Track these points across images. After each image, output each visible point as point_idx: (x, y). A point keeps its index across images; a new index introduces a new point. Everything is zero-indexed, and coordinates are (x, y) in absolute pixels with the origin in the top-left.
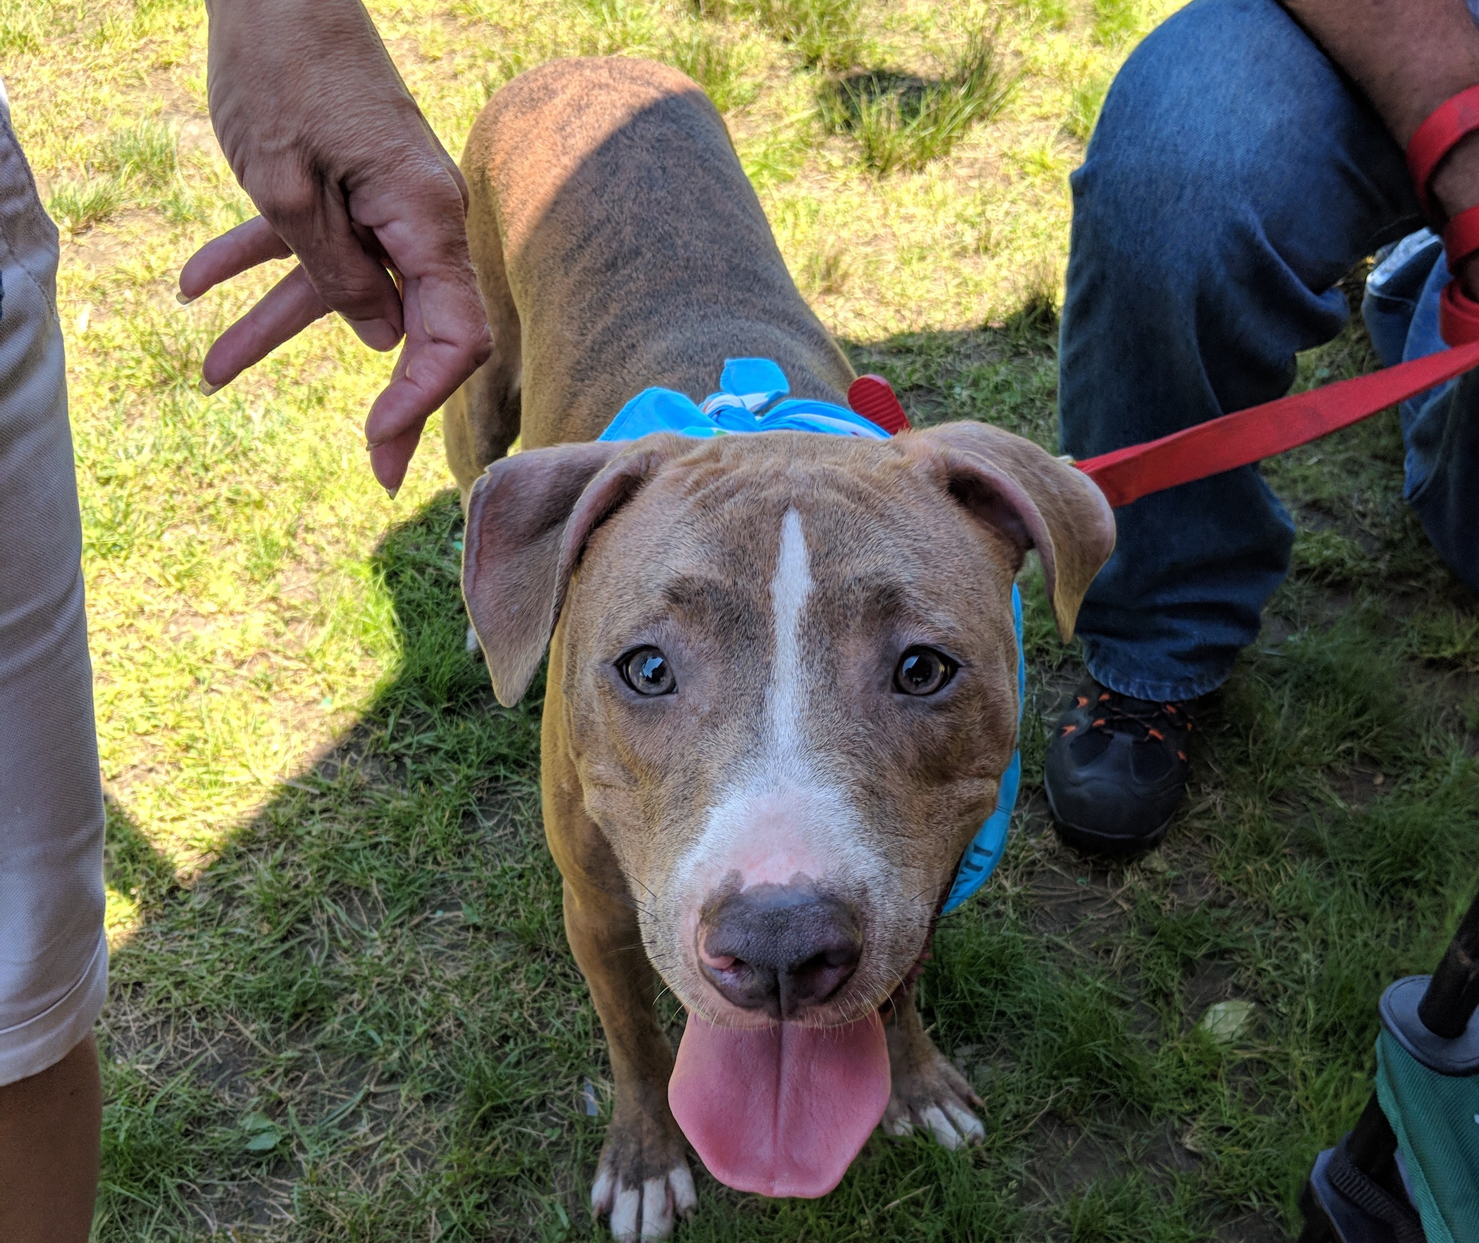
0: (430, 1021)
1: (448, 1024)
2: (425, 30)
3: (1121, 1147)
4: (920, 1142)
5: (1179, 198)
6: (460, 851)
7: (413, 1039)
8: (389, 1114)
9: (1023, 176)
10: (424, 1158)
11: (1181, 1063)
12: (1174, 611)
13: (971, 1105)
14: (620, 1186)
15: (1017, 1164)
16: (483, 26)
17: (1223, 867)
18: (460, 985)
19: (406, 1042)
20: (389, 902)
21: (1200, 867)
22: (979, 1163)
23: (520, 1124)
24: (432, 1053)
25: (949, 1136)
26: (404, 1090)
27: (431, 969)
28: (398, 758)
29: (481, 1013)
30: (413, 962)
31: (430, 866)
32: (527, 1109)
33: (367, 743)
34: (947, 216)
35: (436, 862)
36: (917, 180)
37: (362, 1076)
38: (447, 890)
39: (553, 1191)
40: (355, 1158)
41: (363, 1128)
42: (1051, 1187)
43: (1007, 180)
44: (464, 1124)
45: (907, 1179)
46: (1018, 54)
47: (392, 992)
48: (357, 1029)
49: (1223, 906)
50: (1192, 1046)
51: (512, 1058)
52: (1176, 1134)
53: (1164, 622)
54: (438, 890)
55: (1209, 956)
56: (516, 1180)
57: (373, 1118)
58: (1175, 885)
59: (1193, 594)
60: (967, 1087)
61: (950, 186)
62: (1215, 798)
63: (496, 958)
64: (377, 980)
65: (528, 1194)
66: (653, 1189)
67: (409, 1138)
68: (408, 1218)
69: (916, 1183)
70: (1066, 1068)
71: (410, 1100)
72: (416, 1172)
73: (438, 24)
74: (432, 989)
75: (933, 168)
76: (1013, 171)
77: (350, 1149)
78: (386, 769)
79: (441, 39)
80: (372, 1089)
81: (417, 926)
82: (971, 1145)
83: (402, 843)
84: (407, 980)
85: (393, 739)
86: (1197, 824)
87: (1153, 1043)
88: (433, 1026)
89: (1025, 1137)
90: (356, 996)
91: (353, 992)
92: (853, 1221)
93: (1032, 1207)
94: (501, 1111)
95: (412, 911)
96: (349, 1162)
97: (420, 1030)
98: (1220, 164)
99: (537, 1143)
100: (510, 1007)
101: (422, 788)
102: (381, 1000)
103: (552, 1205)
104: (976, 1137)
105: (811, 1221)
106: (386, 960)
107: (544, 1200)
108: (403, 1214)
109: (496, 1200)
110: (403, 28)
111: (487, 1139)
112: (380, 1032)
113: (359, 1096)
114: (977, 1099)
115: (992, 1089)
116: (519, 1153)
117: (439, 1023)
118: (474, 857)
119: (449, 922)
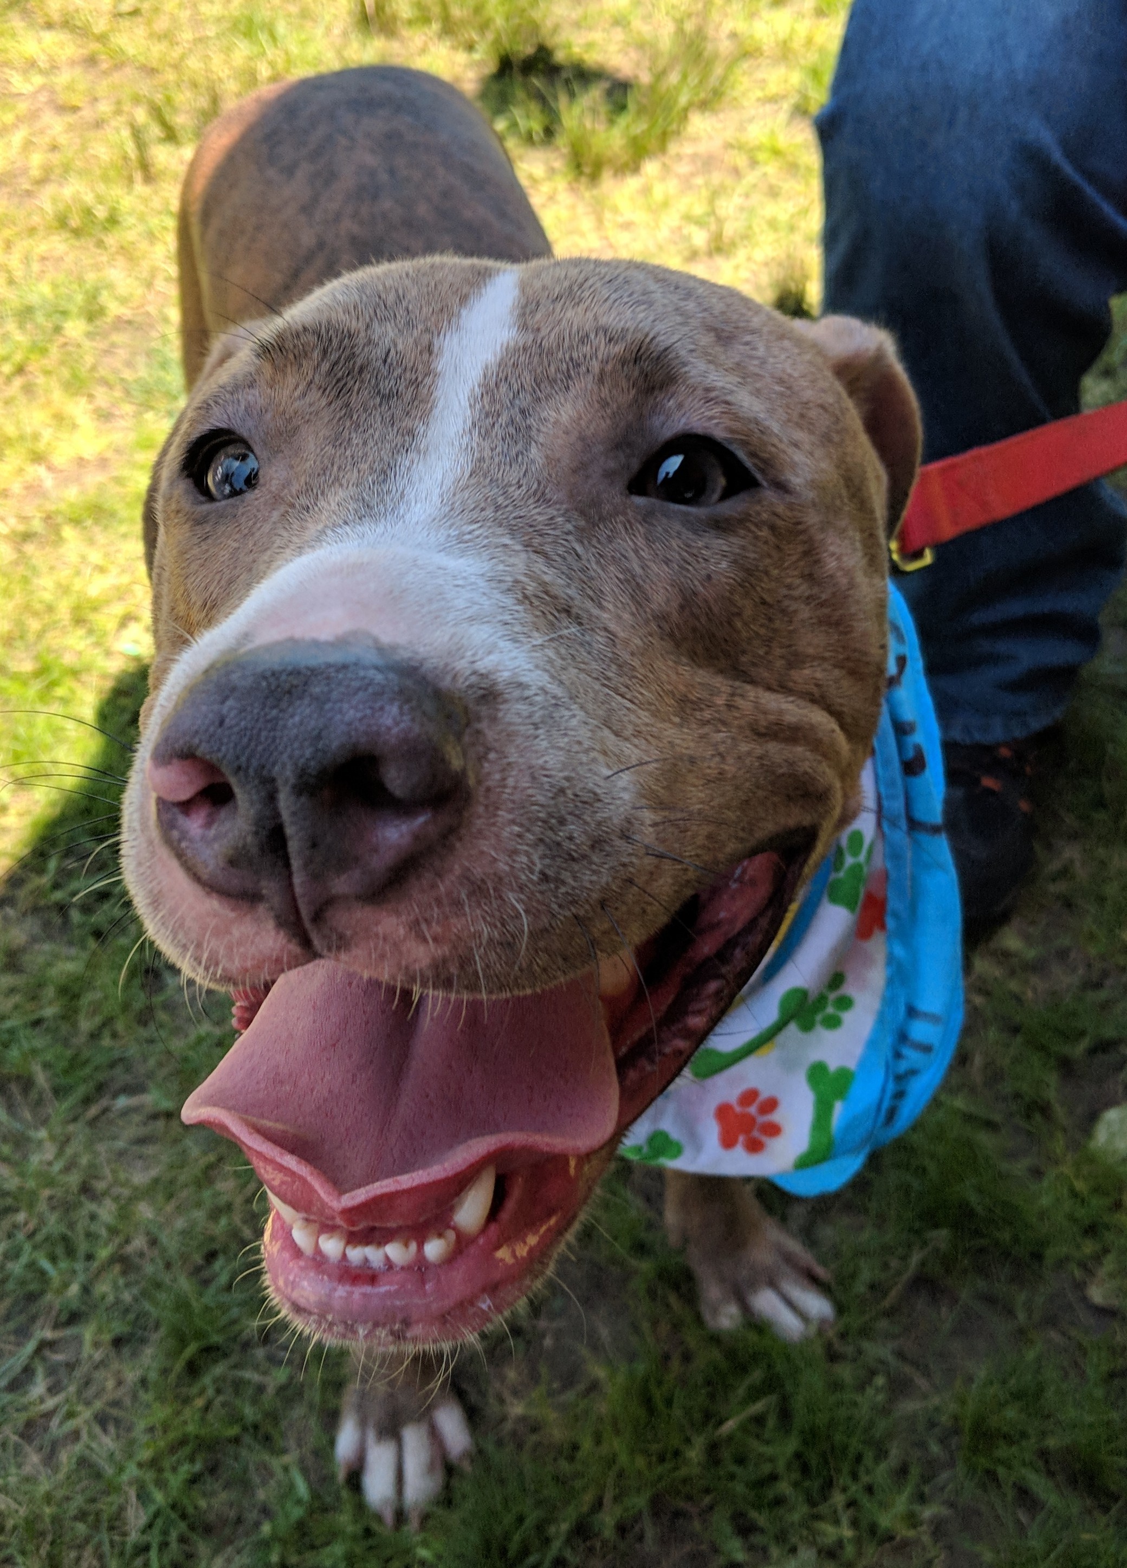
0: (117, 1240)
1: (139, 1243)
2: (63, 78)
3: (1010, 1312)
4: (753, 1337)
5: (951, 123)
6: (145, 1017)
7: (96, 1264)
8: (71, 1366)
9: (754, 163)
10: (117, 1422)
11: (1074, 1194)
12: (995, 630)
13: (813, 1280)
14: (371, 1436)
15: (878, 1350)
16: (128, 70)
17: (1092, 937)
18: (148, 1192)
19: (86, 1270)
20: (59, 1092)
21: (1064, 941)
22: (833, 1357)
23: (236, 1367)
24: (121, 1282)
25: (789, 1323)
26: (88, 1333)
27: (114, 1172)
28: (62, 909)
29: (180, 1224)
30: (92, 1166)
31: (106, 1042)
32: (246, 1346)
33: (22, 894)
34: (671, 219)
35: (114, 1035)
36: (632, 183)
37: (33, 1319)
38: (128, 1070)
39: (284, 1451)
40: (29, 1431)
41: (39, 1388)
42: (927, 1374)
43: (736, 172)
44: (165, 1372)
45: (741, 1391)
46: (733, 35)
47: (67, 1207)
48: (24, 1259)
49: (1098, 986)
50: (1085, 1170)
51: (223, 1279)
52: (1080, 1286)
53: (985, 646)
54: (119, 1070)
55: (1093, 1051)
56: (236, 1440)
57: (52, 1371)
58: (1038, 967)
59: (1016, 608)
60: (806, 1257)
61: (672, 186)
62: (1071, 853)
63: (195, 1151)
64: (46, 1193)
65: (252, 1455)
66: (413, 1437)
67: (97, 1395)
68: (100, 1506)
69: (755, 1394)
70: (931, 1218)
71: (96, 1345)
72: (108, 1442)
73: (78, 71)
74: (116, 1199)
75: (651, 168)
76: (741, 161)
77: (22, 1418)
78: (47, 925)
79: (82, 87)
80: (49, 1334)
81: (96, 1119)
82: (820, 1332)
83: (69, 1015)
84: (85, 1189)
85: (56, 886)
86: (1054, 888)
87: (1037, 1173)
88: (121, 1246)
89: (889, 1313)
90: (21, 1217)
91: (17, 1210)
92: (677, 1453)
93: (909, 1406)
94: (211, 1352)
95: (87, 1101)
96: (22, 1436)
97: (104, 1253)
98: (999, 74)
99: (261, 1389)
100: (215, 1214)
101: (92, 944)
102: (53, 1219)
103: (286, 1469)
104: (823, 1321)
105: (623, 1458)
106: (57, 1167)
107: (276, 1463)
108: (93, 1500)
109: (213, 1469)
110: (38, 80)
111: (194, 1390)
112: (53, 1259)
113: (31, 1346)
114: (820, 1271)
115: (837, 1255)
116: (238, 1402)
117: (127, 1241)
118: (161, 1026)
119: (136, 1109)
